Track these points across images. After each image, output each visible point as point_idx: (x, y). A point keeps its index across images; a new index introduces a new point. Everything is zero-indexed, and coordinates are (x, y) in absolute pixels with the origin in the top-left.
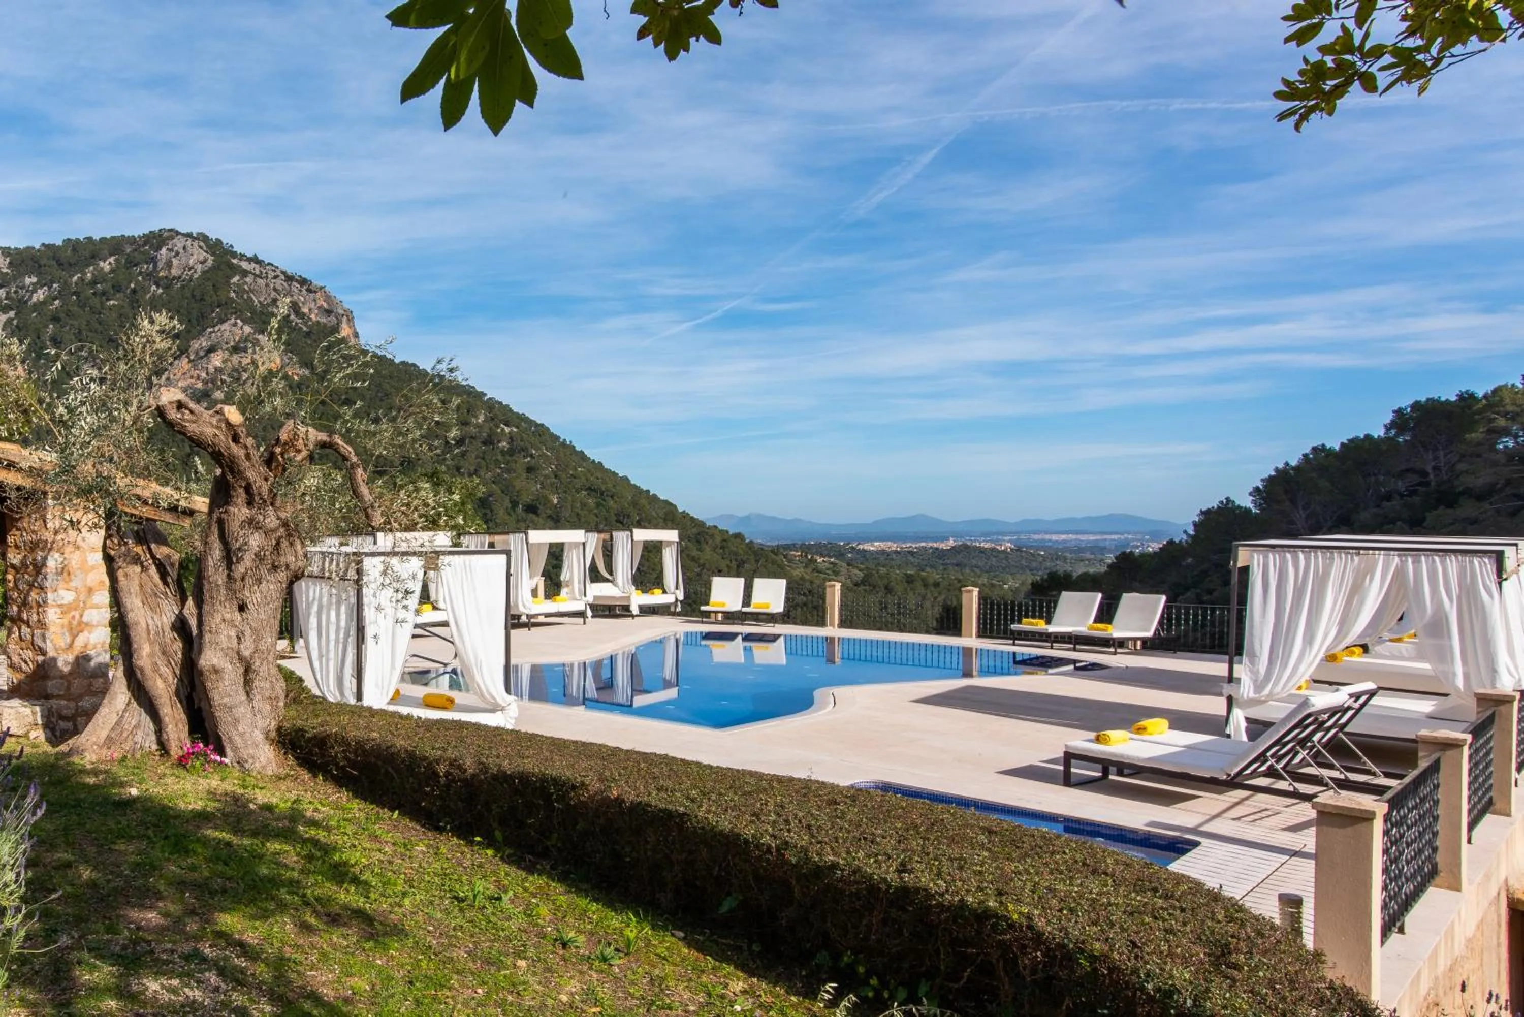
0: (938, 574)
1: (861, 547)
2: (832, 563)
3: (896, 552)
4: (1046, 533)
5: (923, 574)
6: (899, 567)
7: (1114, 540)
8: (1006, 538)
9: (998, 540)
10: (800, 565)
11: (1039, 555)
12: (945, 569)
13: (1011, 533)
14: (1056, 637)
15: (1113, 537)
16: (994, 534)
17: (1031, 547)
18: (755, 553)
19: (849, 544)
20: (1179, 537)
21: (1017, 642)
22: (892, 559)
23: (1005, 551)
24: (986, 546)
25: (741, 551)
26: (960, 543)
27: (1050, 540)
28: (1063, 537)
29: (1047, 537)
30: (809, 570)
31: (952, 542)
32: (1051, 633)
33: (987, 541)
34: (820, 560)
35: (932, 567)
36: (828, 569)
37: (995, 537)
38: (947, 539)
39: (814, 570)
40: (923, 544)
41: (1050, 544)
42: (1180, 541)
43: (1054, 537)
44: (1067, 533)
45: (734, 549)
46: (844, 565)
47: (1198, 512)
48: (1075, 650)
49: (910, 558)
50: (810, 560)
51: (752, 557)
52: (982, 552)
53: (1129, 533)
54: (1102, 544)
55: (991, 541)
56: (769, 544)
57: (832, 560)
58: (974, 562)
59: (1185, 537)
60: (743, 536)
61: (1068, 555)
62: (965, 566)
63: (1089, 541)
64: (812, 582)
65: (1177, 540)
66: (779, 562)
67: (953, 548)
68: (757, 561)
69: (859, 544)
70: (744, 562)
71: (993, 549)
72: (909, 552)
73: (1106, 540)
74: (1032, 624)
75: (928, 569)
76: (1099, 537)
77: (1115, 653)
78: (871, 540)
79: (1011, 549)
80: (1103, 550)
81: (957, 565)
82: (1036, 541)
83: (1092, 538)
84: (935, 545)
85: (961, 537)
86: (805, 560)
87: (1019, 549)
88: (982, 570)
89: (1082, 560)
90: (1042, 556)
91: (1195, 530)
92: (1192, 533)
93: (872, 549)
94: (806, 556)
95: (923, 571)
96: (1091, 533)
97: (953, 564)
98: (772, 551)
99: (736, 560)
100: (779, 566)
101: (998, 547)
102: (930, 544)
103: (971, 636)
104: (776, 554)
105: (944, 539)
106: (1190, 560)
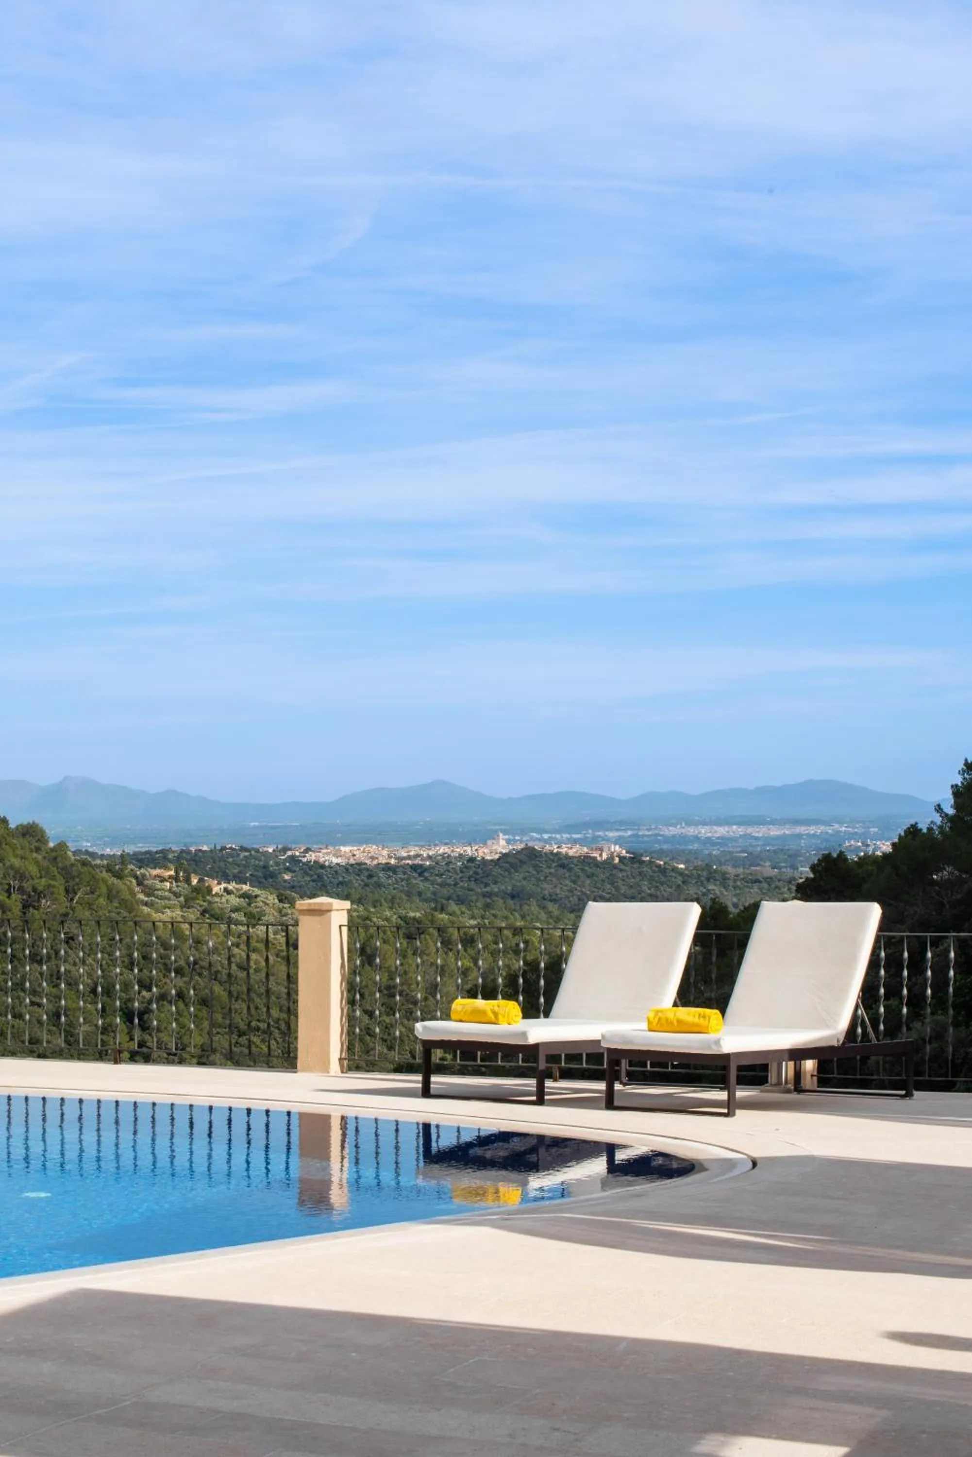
0: (473, 917)
1: (311, 857)
2: (245, 896)
3: (387, 868)
4: (689, 823)
5: (444, 916)
6: (392, 902)
7: (814, 835)
8: (611, 834)
9: (595, 839)
10: (174, 902)
11: (675, 869)
12: (487, 906)
13: (621, 823)
14: (553, 1059)
15: (812, 830)
16: (586, 825)
17: (661, 853)
18: (67, 873)
19: (285, 850)
20: (928, 819)
21: (438, 1080)
22: (379, 885)
23: (609, 862)
24: (571, 853)
25: (33, 869)
26: (520, 846)
27: (697, 838)
28: (721, 831)
29: (691, 831)
30: (193, 915)
31: (502, 843)
32: (536, 1046)
33: (575, 842)
34: (217, 888)
35: (460, 901)
36: (236, 910)
37: (590, 833)
38: (493, 836)
39: (204, 912)
40: (442, 850)
41: (695, 846)
42: (930, 829)
43: (704, 831)
44: (728, 822)
45: (17, 862)
46: (273, 899)
47: (961, 766)
48: (610, 1102)
49: (417, 881)
50: (196, 890)
51: (59, 885)
52: (563, 866)
53: (841, 823)
54: (793, 846)
55: (582, 842)
56: (108, 851)
57: (246, 888)
58: (548, 888)
59: (938, 820)
60: (42, 832)
61: (729, 869)
62: (530, 896)
63: (768, 840)
64: (198, 942)
65: (923, 827)
66: (126, 895)
67: (504, 856)
68: (70, 892)
69: (307, 850)
70: (40, 894)
71: (586, 861)
72: (414, 868)
73: (799, 836)
74: (479, 1017)
75: (453, 907)
76: (787, 831)
77: (730, 1108)
78: (332, 839)
79: (622, 859)
80: (793, 858)
81: (513, 897)
82: (667, 840)
83: (775, 831)
84: (469, 851)
85: (523, 832)
86: (183, 888)
87: (635, 859)
88: (562, 907)
89: (757, 881)
90: (681, 873)
91: (957, 806)
92: (951, 811)
93: (335, 860)
94: (188, 880)
95: (443, 909)
96: (773, 822)
97: (504, 895)
98: (109, 869)
99: (21, 890)
100: (123, 903)
101: (596, 854)
102: (459, 850)
103: (325, 1068)
104: (119, 875)
105: (486, 836)
106: (947, 872)
